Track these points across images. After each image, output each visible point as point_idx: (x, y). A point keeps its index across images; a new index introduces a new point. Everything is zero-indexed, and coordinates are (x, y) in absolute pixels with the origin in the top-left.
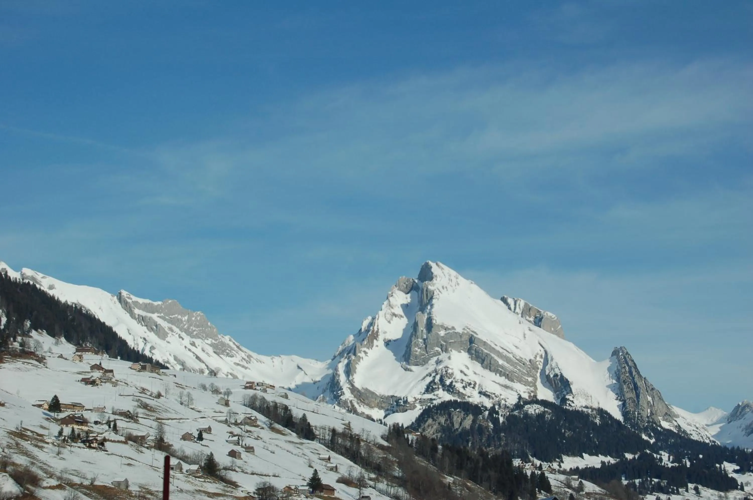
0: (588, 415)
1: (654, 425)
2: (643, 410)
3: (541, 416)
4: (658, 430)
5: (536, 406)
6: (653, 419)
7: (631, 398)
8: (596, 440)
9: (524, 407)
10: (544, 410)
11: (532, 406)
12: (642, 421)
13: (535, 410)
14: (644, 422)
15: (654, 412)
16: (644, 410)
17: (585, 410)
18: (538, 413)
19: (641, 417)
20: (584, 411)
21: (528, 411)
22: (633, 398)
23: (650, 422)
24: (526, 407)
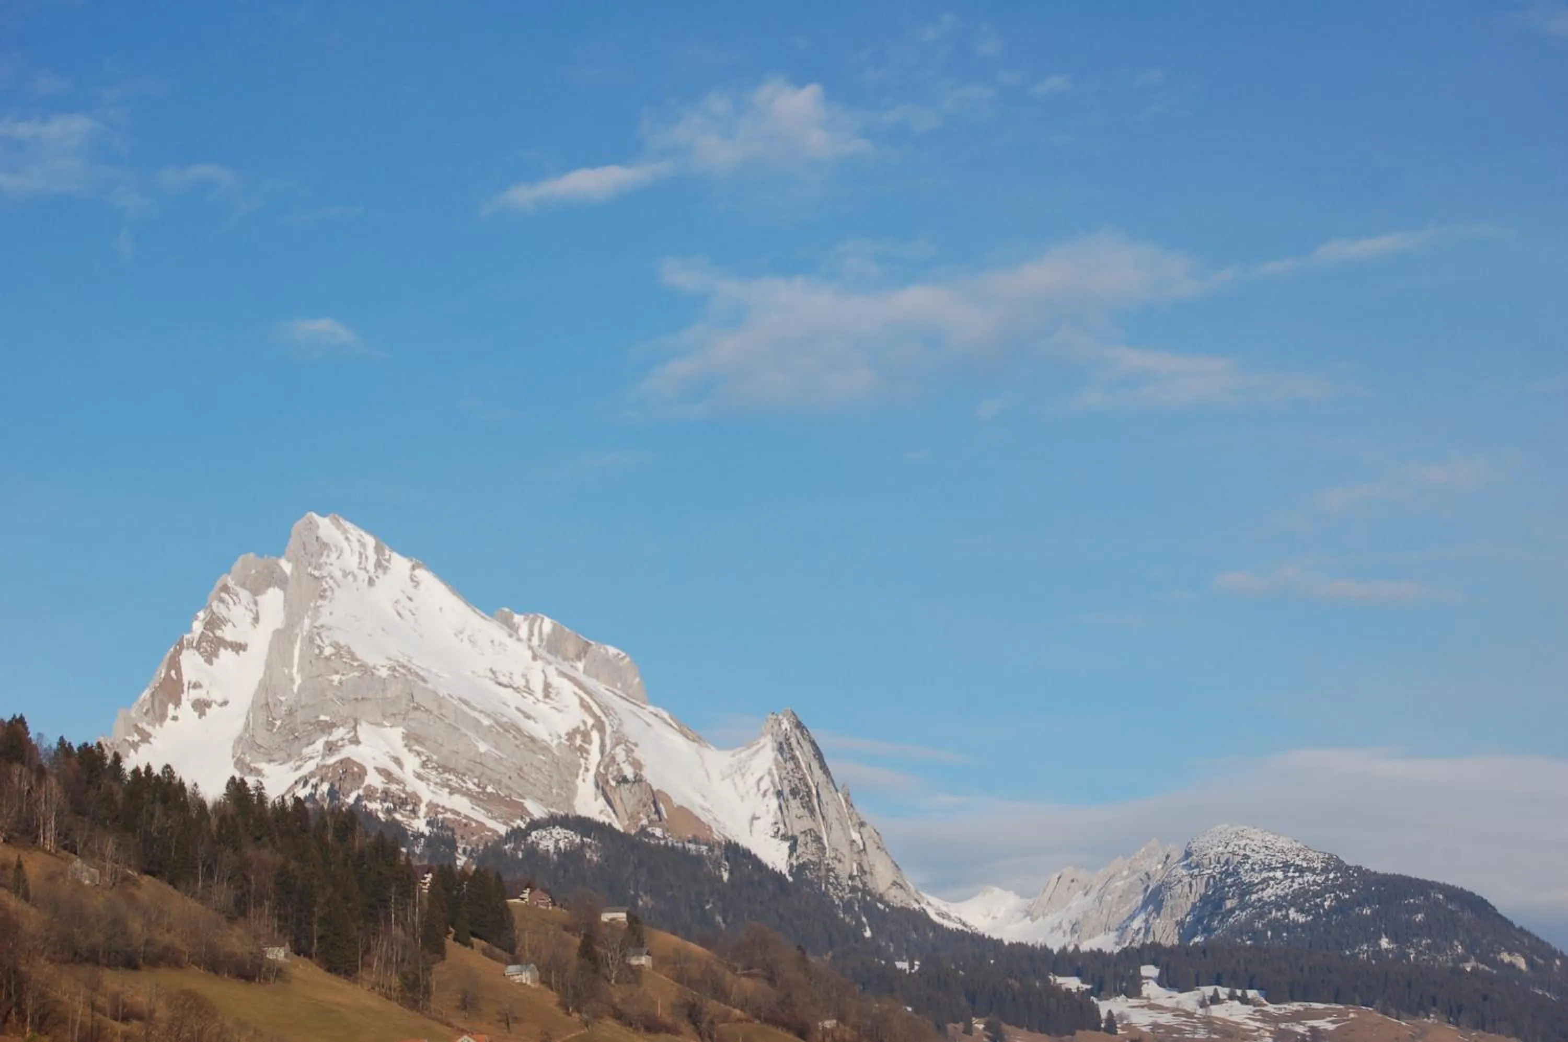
0: (699, 858)
1: (868, 898)
2: (840, 861)
3: (571, 856)
4: (878, 909)
5: (558, 832)
6: (864, 884)
7: (810, 830)
8: (719, 918)
9: (530, 835)
10: (582, 840)
11: (551, 833)
12: (838, 885)
13: (557, 841)
14: (844, 889)
15: (866, 868)
16: (843, 859)
17: (692, 846)
18: (565, 849)
19: (836, 877)
20: (689, 849)
21: (538, 844)
22: (815, 832)
23: (859, 890)
24: (534, 834)
